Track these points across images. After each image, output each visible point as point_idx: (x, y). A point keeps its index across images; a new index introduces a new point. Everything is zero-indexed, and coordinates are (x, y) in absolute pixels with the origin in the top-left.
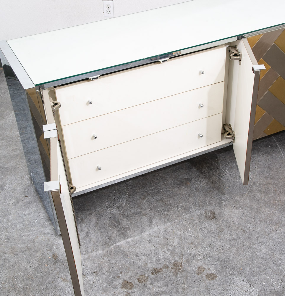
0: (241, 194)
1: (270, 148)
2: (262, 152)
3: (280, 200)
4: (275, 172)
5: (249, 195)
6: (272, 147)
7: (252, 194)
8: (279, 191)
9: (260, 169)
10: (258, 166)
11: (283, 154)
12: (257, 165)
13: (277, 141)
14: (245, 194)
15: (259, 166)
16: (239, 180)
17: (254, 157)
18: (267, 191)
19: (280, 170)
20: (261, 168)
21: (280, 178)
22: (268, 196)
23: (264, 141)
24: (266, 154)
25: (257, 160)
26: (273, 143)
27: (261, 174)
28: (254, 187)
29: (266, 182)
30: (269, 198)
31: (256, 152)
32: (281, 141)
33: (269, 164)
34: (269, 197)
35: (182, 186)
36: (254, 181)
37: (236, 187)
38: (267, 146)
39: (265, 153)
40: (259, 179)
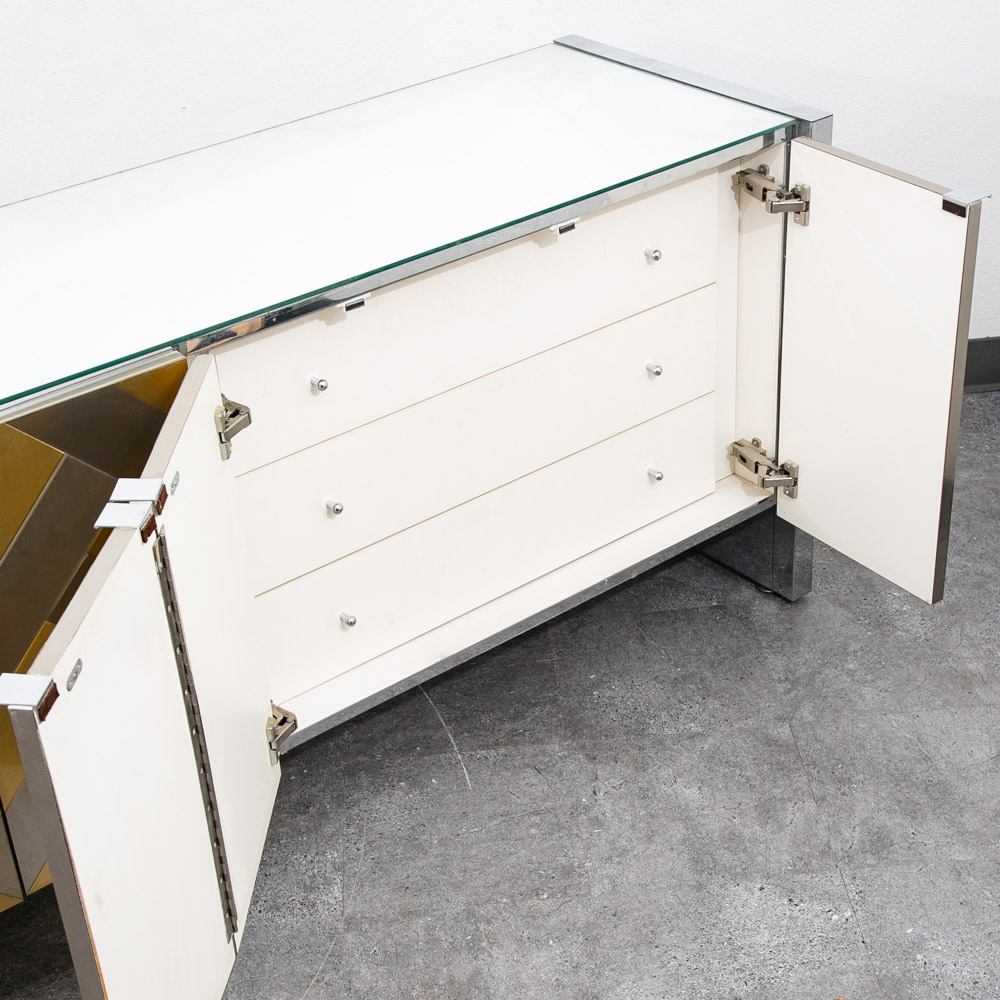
0: (295, 980)
1: (419, 754)
2: (387, 776)
3: (451, 982)
4: (437, 856)
5: (326, 980)
6: (427, 748)
7: (341, 972)
8: (450, 940)
9: (375, 855)
10: (369, 843)
11: (469, 772)
12: (364, 839)
13: (448, 721)
14: (312, 977)
15: (373, 842)
16: (288, 917)
17: (357, 802)
18: (400, 949)
19: (456, 848)
20: (379, 848)
21: (452, 884)
22: (404, 970)
23: (397, 726)
24: (402, 784)
25: (366, 815)
26: (431, 732)
27: (382, 877)
28: (349, 937)
29: (398, 910)
30: (408, 978)
31: (365, 781)
32: (465, 717)
33: (413, 828)
34: (409, 973)
35: (46, 984)
36: (349, 910)
37: (278, 949)
38: (408, 748)
39: (399, 781)
40: (371, 900)
